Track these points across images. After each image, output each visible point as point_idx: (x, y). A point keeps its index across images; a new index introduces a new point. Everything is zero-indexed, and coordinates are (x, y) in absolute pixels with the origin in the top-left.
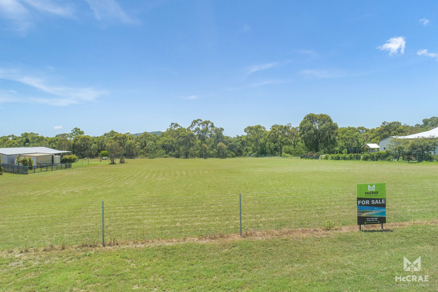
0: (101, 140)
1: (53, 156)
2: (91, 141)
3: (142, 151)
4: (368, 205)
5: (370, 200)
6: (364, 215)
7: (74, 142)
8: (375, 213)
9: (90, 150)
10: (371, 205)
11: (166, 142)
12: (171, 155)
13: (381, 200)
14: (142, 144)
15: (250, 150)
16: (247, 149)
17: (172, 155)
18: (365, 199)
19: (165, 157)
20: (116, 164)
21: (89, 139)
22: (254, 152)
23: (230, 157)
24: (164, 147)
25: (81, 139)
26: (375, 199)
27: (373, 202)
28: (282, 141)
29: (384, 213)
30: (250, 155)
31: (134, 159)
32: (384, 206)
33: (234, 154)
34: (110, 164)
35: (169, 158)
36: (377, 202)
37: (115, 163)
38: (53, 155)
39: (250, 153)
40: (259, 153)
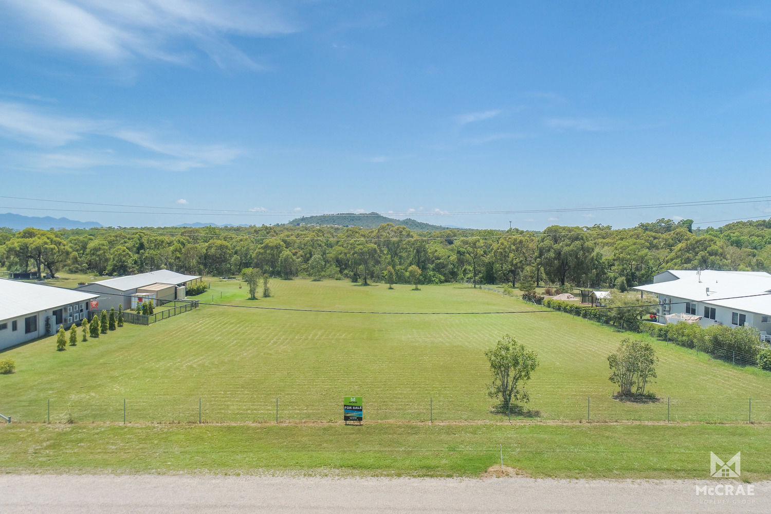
0: (245, 248)
1: (176, 288)
2: (230, 250)
3: (305, 266)
4: (350, 409)
5: (352, 406)
6: (348, 415)
7: (206, 250)
8: (355, 414)
10: (352, 409)
11: (341, 254)
12: (346, 276)
13: (359, 407)
14: (306, 255)
15: (470, 271)
17: (348, 275)
18: (349, 406)
19: (337, 279)
21: (227, 246)
23: (437, 283)
25: (216, 246)
26: (355, 406)
27: (354, 408)
28: (515, 262)
29: (361, 414)
31: (291, 279)
32: (361, 410)
33: (443, 278)
34: (249, 299)
35: (343, 280)
36: (356, 408)
37: (256, 298)
38: (176, 286)
40: (482, 277)
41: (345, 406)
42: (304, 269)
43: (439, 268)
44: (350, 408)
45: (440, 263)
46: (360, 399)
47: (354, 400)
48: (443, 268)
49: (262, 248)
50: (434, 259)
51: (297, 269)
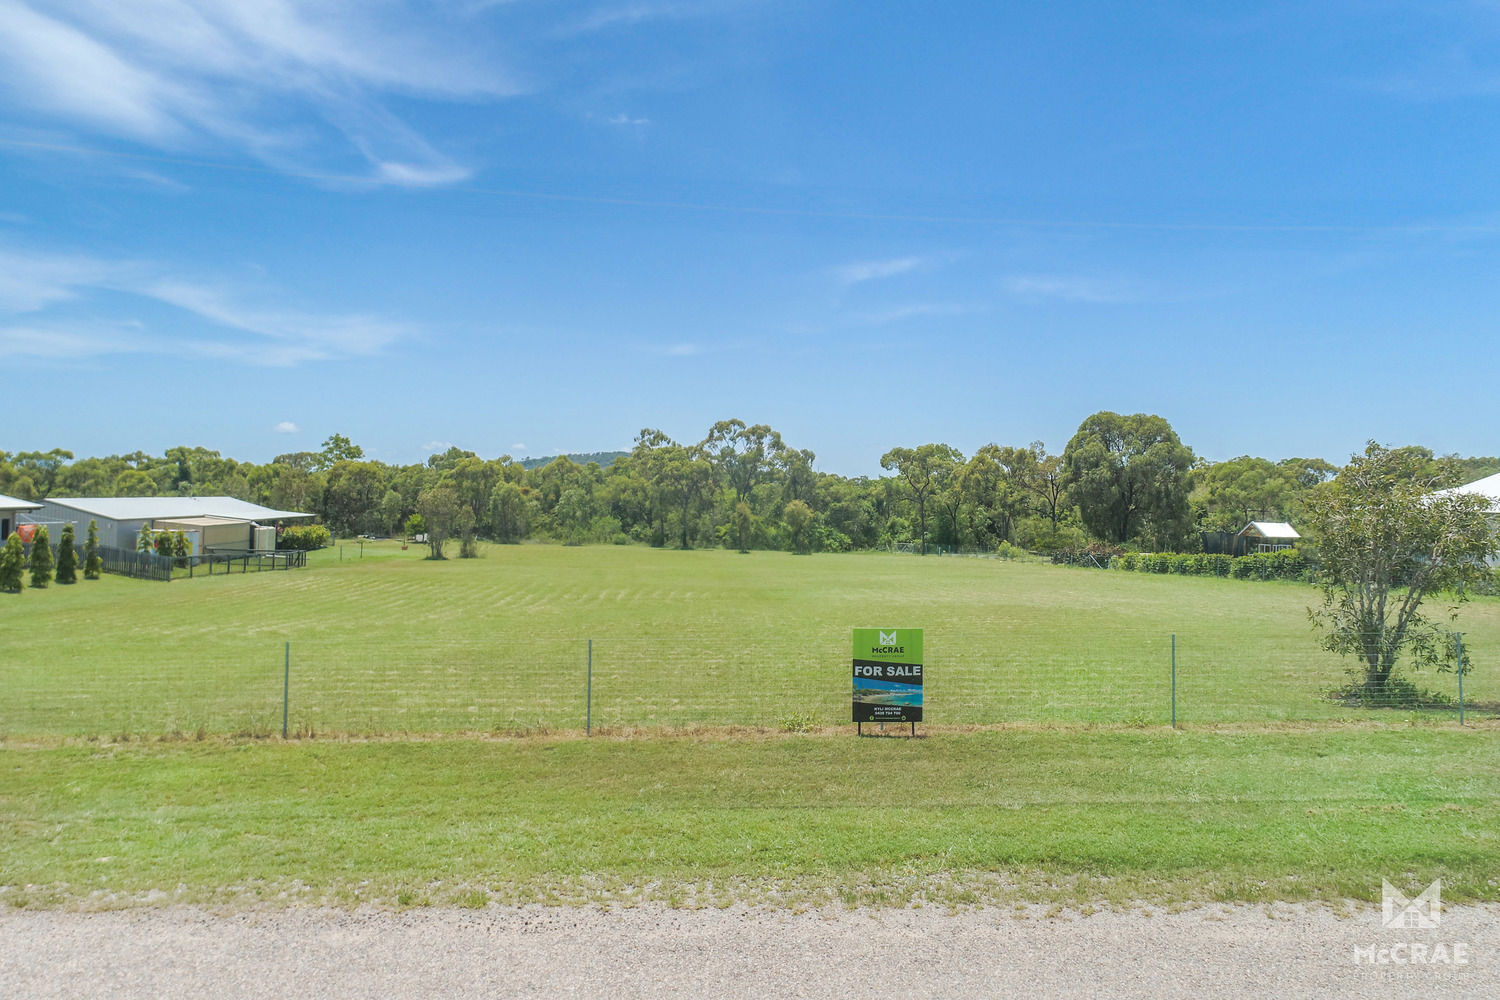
0: (414, 479)
1: (253, 527)
2: (380, 482)
3: (546, 518)
5: (884, 666)
6: (868, 699)
7: (328, 482)
8: (894, 696)
9: (378, 511)
10: (885, 678)
11: (624, 491)
12: (637, 538)
13: (911, 667)
14: (546, 496)
15: (904, 527)
16: (893, 526)
17: (642, 536)
18: (873, 664)
19: (617, 543)
20: (445, 559)
21: (374, 473)
22: (915, 535)
23: (835, 551)
24: (617, 509)
25: (350, 472)
26: (896, 666)
27: (891, 671)
28: (1010, 500)
29: (919, 697)
30: (902, 547)
31: (517, 543)
32: (917, 681)
33: (847, 540)
34: (428, 559)
35: (630, 544)
36: (900, 672)
37: (444, 556)
38: (254, 524)
39: (902, 537)
40: (932, 540)
41: (856, 663)
42: (543, 525)
43: (839, 518)
44: (878, 671)
45: (841, 510)
46: (915, 636)
47: (892, 641)
48: (847, 518)
49: (451, 476)
50: (829, 498)
51: (528, 524)
